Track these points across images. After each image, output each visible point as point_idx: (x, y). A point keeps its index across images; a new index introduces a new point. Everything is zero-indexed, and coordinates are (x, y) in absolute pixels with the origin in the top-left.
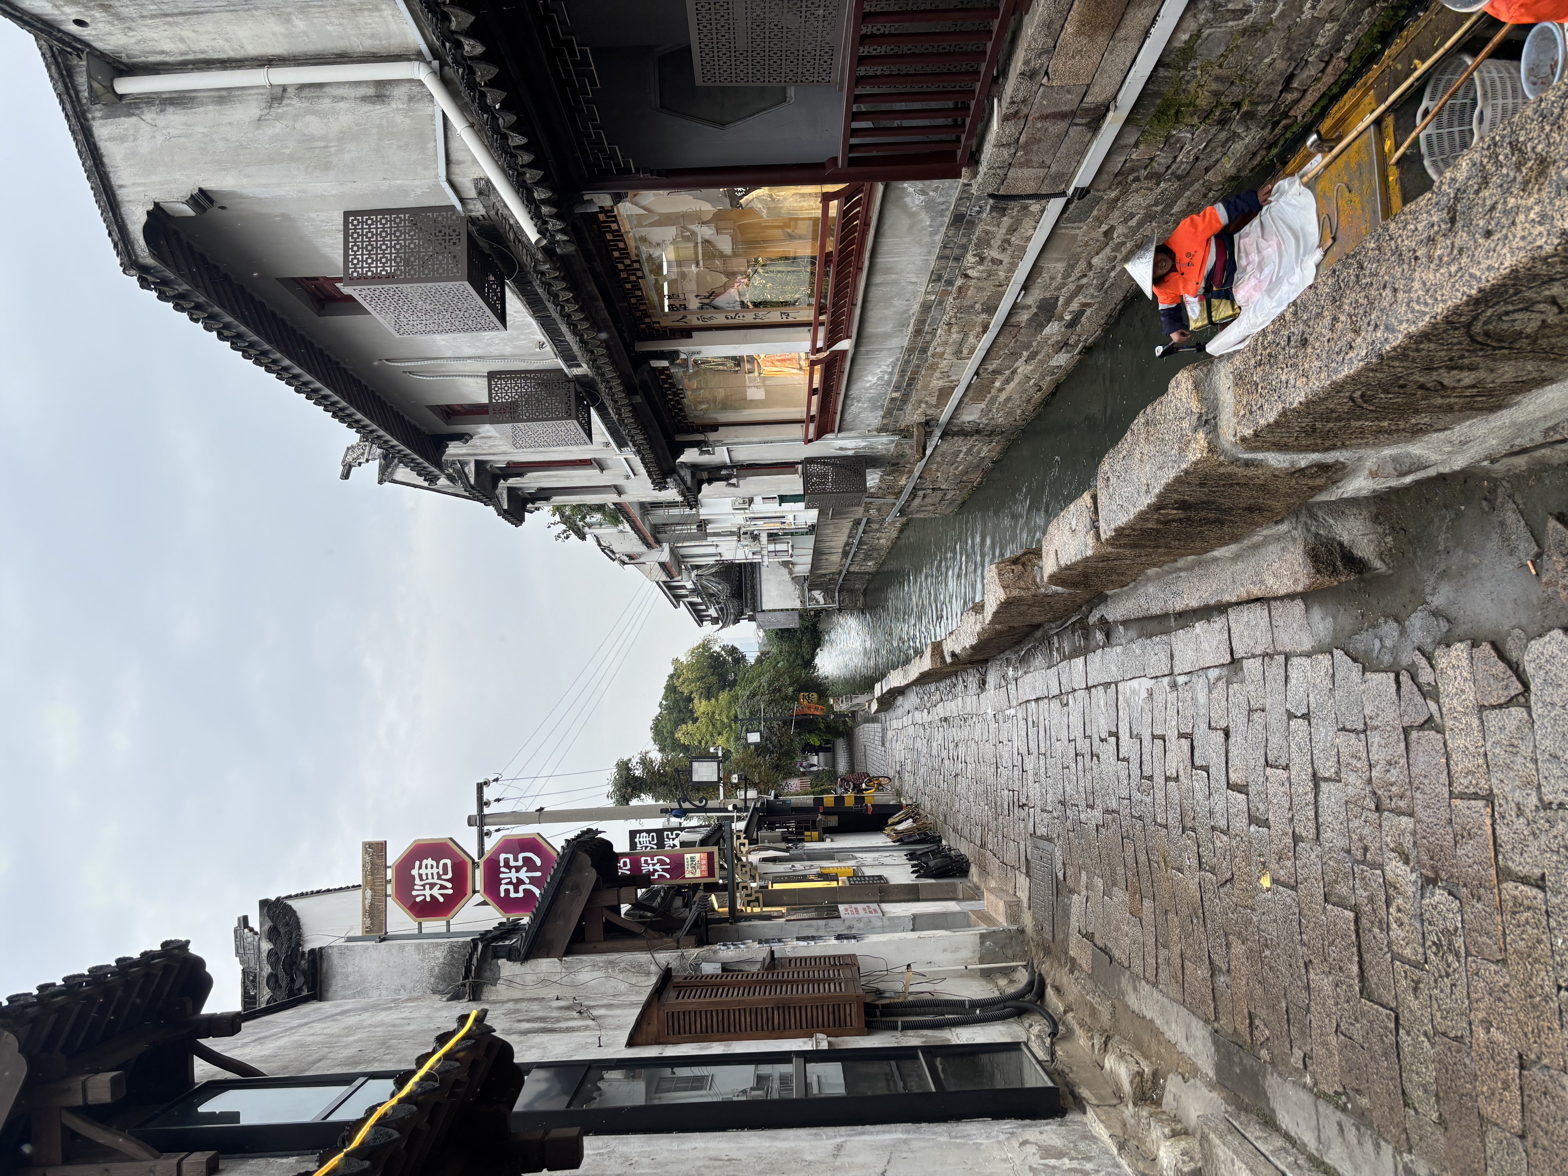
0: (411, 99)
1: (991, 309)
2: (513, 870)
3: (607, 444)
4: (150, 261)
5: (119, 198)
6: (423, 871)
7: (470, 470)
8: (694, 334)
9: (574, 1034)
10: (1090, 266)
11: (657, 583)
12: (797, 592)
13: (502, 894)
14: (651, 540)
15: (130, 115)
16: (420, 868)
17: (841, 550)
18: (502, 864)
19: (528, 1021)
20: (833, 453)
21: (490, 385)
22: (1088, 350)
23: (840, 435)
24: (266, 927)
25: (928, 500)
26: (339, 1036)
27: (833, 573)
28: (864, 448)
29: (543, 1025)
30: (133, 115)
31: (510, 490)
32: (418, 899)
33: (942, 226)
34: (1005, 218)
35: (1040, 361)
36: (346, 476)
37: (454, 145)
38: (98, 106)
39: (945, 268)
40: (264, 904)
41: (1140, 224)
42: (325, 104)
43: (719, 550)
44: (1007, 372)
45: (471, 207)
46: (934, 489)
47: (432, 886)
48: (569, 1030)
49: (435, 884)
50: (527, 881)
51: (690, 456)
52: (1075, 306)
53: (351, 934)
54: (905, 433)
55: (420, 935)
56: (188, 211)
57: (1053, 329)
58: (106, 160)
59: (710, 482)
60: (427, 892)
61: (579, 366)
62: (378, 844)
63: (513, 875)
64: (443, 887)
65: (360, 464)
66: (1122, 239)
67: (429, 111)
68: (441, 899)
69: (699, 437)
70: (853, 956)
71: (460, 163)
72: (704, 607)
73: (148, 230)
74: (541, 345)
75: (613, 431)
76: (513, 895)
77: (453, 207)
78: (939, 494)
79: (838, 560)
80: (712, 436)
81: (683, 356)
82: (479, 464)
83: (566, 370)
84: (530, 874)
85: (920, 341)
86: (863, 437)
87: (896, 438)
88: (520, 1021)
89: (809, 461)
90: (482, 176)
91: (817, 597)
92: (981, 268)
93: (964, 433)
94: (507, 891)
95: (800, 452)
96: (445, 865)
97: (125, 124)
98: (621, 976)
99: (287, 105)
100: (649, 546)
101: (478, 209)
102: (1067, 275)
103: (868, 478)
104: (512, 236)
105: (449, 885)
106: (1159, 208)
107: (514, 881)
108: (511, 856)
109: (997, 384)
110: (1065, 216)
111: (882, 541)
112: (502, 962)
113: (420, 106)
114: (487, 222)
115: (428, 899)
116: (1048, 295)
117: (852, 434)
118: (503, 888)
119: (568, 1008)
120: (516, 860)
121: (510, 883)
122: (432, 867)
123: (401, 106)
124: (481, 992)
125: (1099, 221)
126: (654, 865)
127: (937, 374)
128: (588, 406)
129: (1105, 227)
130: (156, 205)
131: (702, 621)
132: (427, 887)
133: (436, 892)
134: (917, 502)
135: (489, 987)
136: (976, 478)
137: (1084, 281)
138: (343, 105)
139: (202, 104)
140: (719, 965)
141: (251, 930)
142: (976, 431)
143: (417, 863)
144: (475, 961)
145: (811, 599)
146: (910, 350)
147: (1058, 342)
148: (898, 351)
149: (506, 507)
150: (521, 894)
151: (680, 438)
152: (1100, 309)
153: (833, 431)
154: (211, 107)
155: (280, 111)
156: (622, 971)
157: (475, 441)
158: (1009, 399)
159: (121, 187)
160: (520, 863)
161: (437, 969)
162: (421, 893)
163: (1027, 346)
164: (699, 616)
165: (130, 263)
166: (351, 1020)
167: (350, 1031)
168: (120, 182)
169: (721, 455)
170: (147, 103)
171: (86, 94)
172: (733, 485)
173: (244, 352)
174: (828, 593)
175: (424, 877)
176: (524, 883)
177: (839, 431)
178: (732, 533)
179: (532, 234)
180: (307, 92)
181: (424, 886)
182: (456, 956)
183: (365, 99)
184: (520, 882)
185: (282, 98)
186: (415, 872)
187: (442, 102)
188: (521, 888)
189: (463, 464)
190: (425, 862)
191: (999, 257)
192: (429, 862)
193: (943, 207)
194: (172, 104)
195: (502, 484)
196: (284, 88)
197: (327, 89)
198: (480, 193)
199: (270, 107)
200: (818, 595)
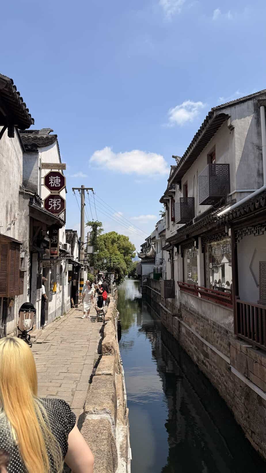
0: (258, 183)
1: (207, 339)
2: (56, 202)
3: (178, 227)
4: (215, 115)
5: (232, 107)
6: (57, 179)
7: (173, 190)
8: (203, 254)
9: (5, 220)
10: (216, 369)
11: (151, 236)
12: (146, 274)
13: (50, 199)
14: (161, 235)
15: (255, 110)
16: (58, 178)
17: (156, 288)
18: (58, 199)
19: (11, 207)
20: (176, 289)
21: (191, 198)
22: (197, 366)
23: (180, 292)
24: (50, 136)
25: (164, 315)
26: (10, 159)
27: (151, 285)
28: (177, 298)
29: (9, 211)
30: (255, 111)
31: (169, 200)
32: (50, 178)
33: (226, 327)
34: (227, 346)
35: (195, 352)
36: (173, 157)
37: (246, 194)
38: (257, 102)
39: (216, 326)
40: (56, 136)
41: (225, 385)
42: (257, 160)
43: (159, 253)
44: (193, 342)
45: (229, 198)
46: (167, 317)
47: (53, 181)
48: (7, 218)
49: (54, 182)
50: (53, 206)
51: (175, 249)
52: (207, 364)
53: (42, 160)
54: (179, 310)
55: (41, 178)
56: (229, 125)
57: (202, 357)
58: (242, 104)
59: (170, 254)
60: (52, 180)
61: (195, 222)
62: (65, 167)
63: (55, 202)
64: (53, 184)
65: (176, 161)
66: (222, 379)
67: (255, 187)
68: (49, 184)
69: (180, 252)
70: (22, 293)
71: (241, 195)
72: (146, 247)
73: (224, 114)
74: (200, 212)
75: (181, 229)
76: (50, 202)
77: (230, 193)
78: (165, 318)
79: (154, 287)
80: (180, 255)
81: (197, 250)
82: (174, 193)
83: (194, 218)
84: (55, 207)
85: (200, 317)
86: (179, 298)
87: (179, 308)
88: (11, 205)
89: (174, 282)
90: (237, 201)
91: (145, 280)
92: (216, 337)
93: (179, 327)
94: (51, 201)
95: (176, 279)
96: (59, 185)
97: (252, 109)
98: (23, 231)
99: (257, 151)
100: (159, 234)
101: (228, 200)
102: (214, 362)
103: (170, 299)
104: (220, 209)
105: (53, 186)
106: (228, 391)
107: (53, 203)
108: (60, 202)
109: (190, 339)
110: (227, 363)
111: (158, 300)
112: (29, 200)
113: (257, 185)
114: (226, 202)
115: (50, 180)
116: (210, 356)
117: (180, 295)
118: (52, 200)
119: (14, 217)
120: (59, 203)
121: (53, 202)
122: (58, 181)
123: (257, 180)
124: (21, 194)
125: (226, 373)
126: (55, 239)
127: (192, 322)
128: (186, 223)
129: (224, 374)
130: (230, 117)
131: (142, 246)
132: (53, 180)
133: (52, 182)
134: (164, 312)
135: (22, 197)
136: (169, 330)
137: (213, 367)
138: (257, 165)
139: (257, 128)
140: (24, 257)
141: (49, 133)
142: (180, 332)
143: (59, 178)
144: (30, 193)
145: (145, 279)
146: (198, 314)
147: (199, 358)
148: (198, 310)
149: (164, 198)
150: (50, 204)
151: (180, 247)
152: (206, 371)
153: (181, 290)
154: (256, 131)
155: (255, 148)
156: (24, 231)
157: (180, 192)
158: (187, 342)
159: (235, 108)
160: (58, 204)
161: (31, 182)
162: (51, 179)
163: (198, 348)
164: (143, 246)
165: (214, 110)
166: (15, 162)
167: (12, 162)
168: (236, 107)
169: (176, 258)
170: (258, 114)
171: (260, 99)
172: (169, 260)
173: (196, 136)
174: (146, 283)
175: (56, 179)
176: (52, 205)
177: (181, 292)
178: (163, 257)
179: (219, 215)
180: (260, 156)
181: (53, 179)
182: (34, 187)
183: (258, 171)
184: (53, 204)
185: (259, 149)
186: (57, 177)
187: (257, 191)
188: (51, 204)
189: (175, 188)
190: (60, 180)
191: (218, 343)
192: (60, 181)
193: (230, 328)
194: (257, 121)
195: (170, 198)
196: (261, 150)
197: (261, 161)
198: (232, 201)
199: (256, 146)
200: (146, 280)
